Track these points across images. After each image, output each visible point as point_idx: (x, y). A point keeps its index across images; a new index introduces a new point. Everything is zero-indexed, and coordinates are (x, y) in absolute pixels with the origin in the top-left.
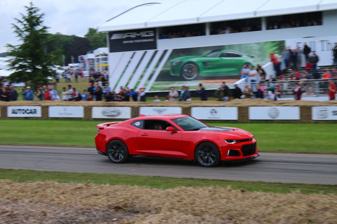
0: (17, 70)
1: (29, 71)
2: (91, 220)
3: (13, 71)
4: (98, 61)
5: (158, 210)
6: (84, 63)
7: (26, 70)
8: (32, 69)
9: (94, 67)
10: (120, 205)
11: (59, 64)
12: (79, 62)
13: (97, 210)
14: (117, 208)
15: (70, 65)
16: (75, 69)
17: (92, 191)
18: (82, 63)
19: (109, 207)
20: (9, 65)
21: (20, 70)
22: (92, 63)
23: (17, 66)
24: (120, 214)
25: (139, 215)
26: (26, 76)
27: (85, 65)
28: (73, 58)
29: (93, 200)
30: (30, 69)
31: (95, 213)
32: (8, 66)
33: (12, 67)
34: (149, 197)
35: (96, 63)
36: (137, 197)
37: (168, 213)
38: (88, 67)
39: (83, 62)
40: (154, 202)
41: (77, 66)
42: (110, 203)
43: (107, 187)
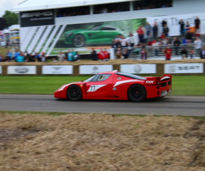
2: (4, 137)
5: (53, 129)
9: (9, 39)
10: (26, 127)
13: (9, 130)
14: (24, 129)
17: (6, 118)
19: (19, 128)
22: (7, 36)
24: (26, 132)
25: (40, 132)
27: (3, 38)
29: (7, 124)
31: (8, 132)
34: (47, 121)
35: (11, 36)
36: (38, 121)
37: (61, 131)
38: (5, 39)
40: (50, 124)
42: (19, 125)
43: (17, 116)
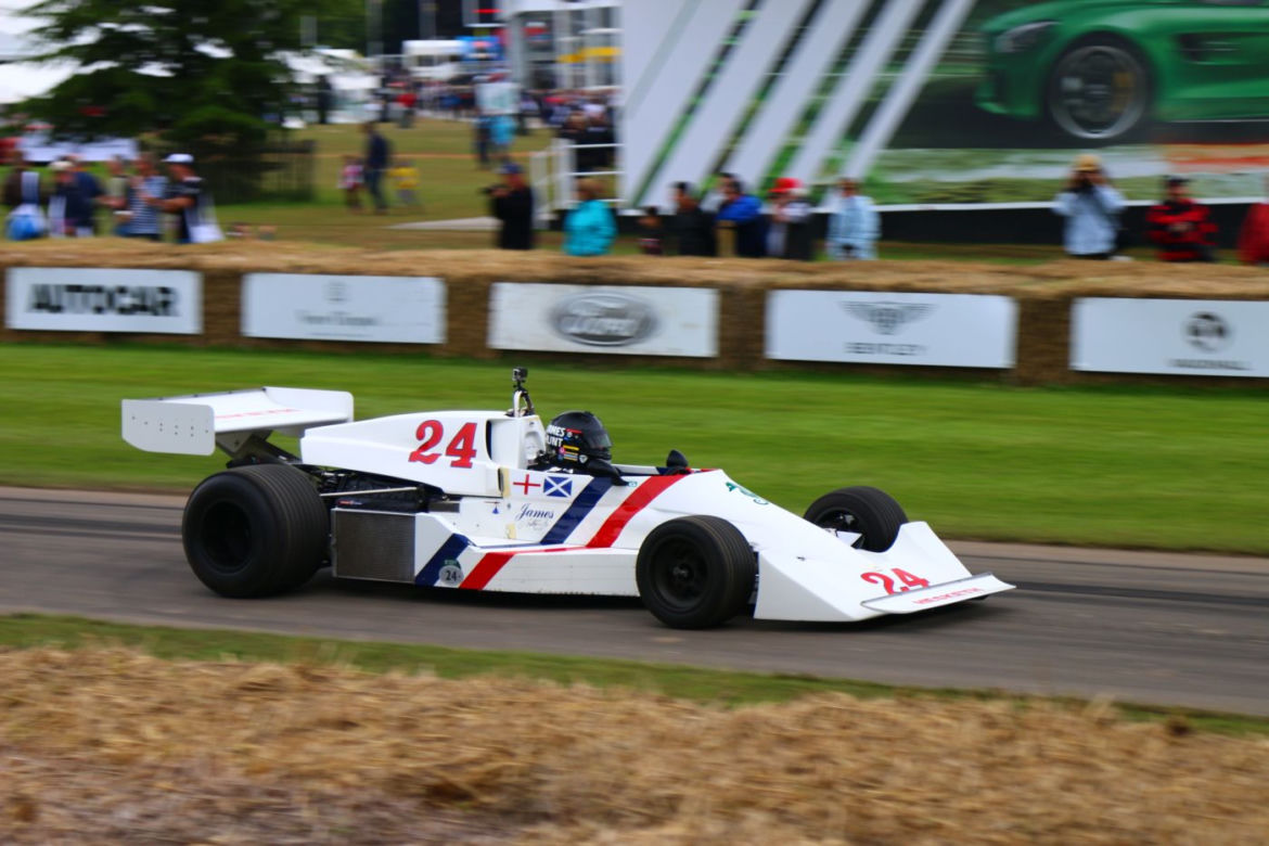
0: (86, 63)
1: (154, 69)
3: (63, 71)
4: (576, 30)
6: (495, 38)
7: (140, 62)
8: (176, 59)
9: (552, 62)
11: (349, 39)
12: (469, 33)
15: (417, 47)
16: (445, 71)
18: (488, 37)
20: (40, 31)
21: (104, 65)
22: (539, 40)
23: (87, 37)
26: (141, 99)
27: (501, 50)
28: (428, 8)
30: (159, 57)
32: (36, 37)
33: (56, 46)
35: (564, 39)
38: (517, 61)
39: (493, 31)
41: (454, 59)
